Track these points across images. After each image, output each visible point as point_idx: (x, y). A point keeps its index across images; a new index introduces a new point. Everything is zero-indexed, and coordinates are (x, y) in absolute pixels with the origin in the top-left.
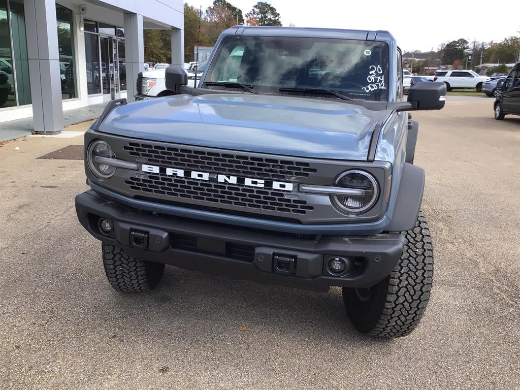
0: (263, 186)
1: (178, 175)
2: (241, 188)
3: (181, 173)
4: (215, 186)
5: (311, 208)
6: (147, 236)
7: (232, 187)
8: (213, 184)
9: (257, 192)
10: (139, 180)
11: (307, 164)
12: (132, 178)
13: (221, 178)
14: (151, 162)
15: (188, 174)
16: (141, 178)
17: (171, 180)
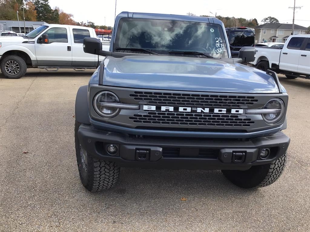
0: (225, 112)
1: (170, 111)
2: (212, 115)
3: (171, 109)
4: (195, 115)
5: (253, 122)
6: (148, 152)
7: (206, 115)
8: (194, 114)
9: (222, 116)
10: (141, 116)
11: (253, 97)
12: (135, 115)
13: (199, 110)
14: (150, 103)
15: (176, 109)
16: (143, 114)
17: (165, 114)
